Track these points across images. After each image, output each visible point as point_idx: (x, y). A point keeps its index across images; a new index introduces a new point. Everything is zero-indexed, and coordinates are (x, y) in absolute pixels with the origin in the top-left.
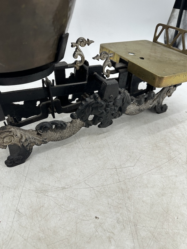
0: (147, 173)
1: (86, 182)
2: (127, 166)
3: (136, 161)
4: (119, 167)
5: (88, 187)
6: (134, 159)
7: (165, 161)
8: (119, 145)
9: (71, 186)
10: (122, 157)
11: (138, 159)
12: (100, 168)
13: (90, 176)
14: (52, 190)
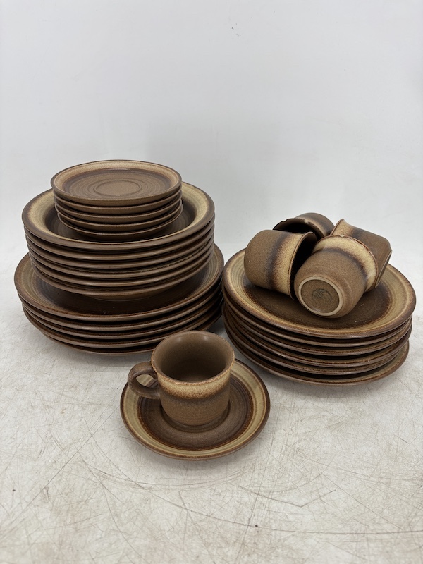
0: (323, 536)
1: (183, 493)
2: (285, 499)
3: (314, 496)
4: (265, 494)
5: (181, 504)
6: (311, 492)
7: (388, 527)
8: (297, 446)
9: (150, 488)
10: (287, 476)
11: (321, 494)
12: (226, 480)
13: (197, 486)
14: (117, 479)
